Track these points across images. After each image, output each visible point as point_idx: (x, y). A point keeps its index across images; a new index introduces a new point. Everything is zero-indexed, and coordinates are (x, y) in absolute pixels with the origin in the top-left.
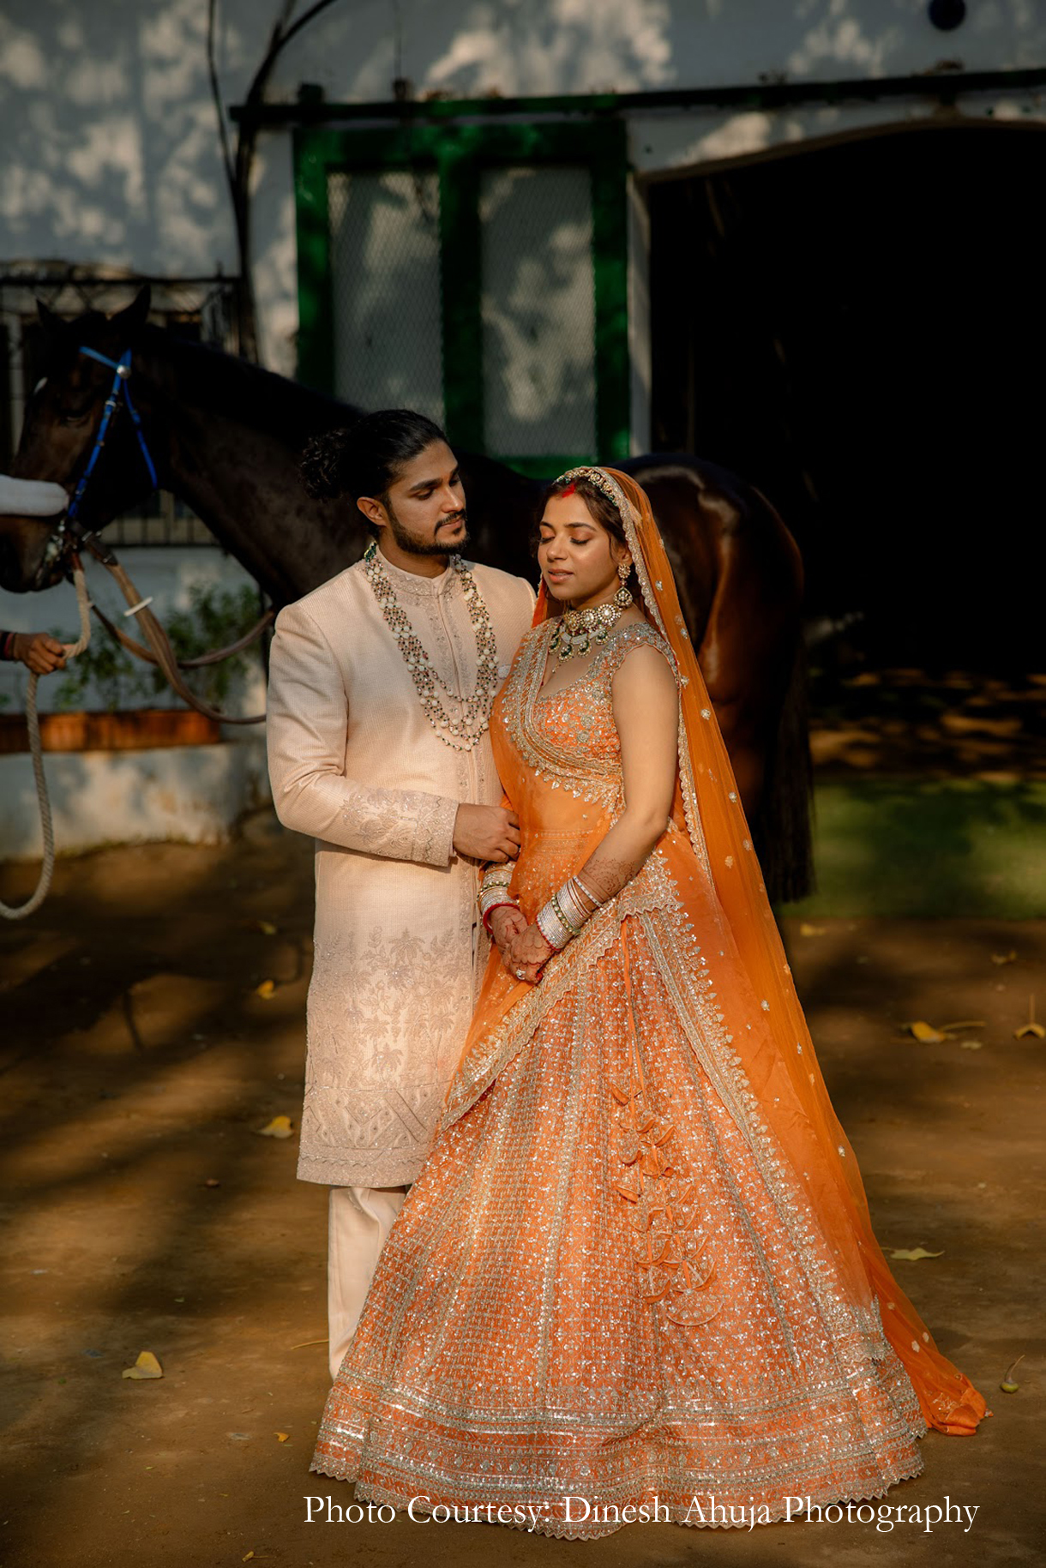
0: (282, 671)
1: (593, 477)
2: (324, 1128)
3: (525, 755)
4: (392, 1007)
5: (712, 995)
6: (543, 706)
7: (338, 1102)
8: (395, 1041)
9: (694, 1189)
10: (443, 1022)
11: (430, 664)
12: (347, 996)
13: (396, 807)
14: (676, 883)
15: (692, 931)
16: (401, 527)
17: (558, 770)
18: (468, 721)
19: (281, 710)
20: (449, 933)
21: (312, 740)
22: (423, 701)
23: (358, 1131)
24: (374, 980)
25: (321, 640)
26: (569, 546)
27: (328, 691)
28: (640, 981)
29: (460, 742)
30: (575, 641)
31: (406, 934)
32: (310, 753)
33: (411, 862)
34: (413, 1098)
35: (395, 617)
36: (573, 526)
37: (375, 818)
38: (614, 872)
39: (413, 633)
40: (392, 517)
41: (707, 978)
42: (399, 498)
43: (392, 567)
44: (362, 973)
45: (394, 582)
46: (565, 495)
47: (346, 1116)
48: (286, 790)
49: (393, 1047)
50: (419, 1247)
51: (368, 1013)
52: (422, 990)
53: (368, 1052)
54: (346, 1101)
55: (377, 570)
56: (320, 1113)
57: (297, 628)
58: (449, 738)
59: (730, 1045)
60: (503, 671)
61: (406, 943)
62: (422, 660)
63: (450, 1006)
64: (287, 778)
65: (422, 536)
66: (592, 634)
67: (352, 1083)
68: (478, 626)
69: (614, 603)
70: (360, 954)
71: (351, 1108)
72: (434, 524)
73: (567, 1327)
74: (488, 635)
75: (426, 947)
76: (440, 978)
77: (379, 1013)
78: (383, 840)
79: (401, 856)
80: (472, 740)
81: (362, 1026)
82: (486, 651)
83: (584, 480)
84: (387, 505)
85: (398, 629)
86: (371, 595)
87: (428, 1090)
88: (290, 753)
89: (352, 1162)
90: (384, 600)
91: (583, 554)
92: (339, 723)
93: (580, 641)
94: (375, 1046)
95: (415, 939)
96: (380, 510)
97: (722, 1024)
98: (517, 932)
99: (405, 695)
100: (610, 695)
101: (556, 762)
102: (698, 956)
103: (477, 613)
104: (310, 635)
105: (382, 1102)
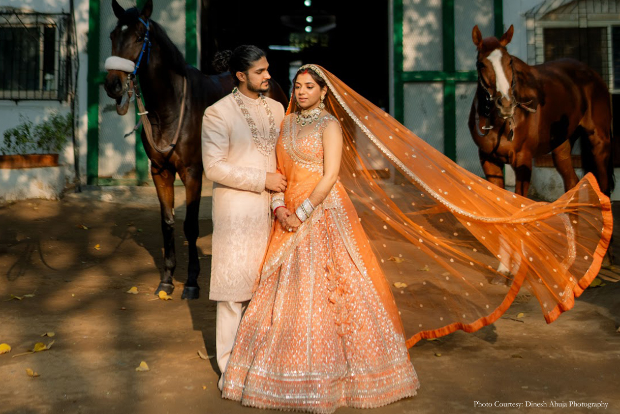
0: (209, 128)
1: (312, 68)
2: (219, 281)
3: (292, 157)
4: (242, 241)
5: (353, 236)
6: (299, 140)
7: (224, 273)
8: (243, 252)
9: (355, 298)
10: (258, 246)
11: (256, 127)
12: (228, 237)
13: (247, 172)
14: (341, 199)
15: (346, 215)
16: (250, 82)
17: (304, 162)
18: (267, 146)
19: (209, 140)
20: (260, 217)
21: (219, 150)
22: (254, 139)
23: (231, 282)
24: (237, 232)
25: (222, 118)
26: (307, 90)
27: (224, 135)
28: (332, 231)
29: (265, 153)
30: (307, 120)
31: (247, 217)
32: (218, 154)
33: (250, 191)
34: (248, 272)
35: (244, 111)
36: (308, 83)
37: (240, 176)
38: (322, 195)
39: (251, 117)
40: (248, 79)
41: (351, 230)
42: (251, 73)
43: (243, 95)
44: (233, 230)
45: (243, 100)
46: (304, 73)
47: (227, 278)
48: (211, 166)
49: (242, 254)
50: (256, 321)
51: (235, 243)
52: (252, 235)
53: (234, 255)
54: (227, 272)
55: (238, 96)
56: (218, 277)
57: (214, 114)
58: (262, 152)
59: (359, 252)
60: (278, 130)
61: (247, 219)
62: (254, 126)
63: (260, 241)
64: (211, 162)
65: (257, 86)
66: (313, 118)
67: (229, 266)
68: (269, 116)
69: (319, 108)
70: (232, 223)
71: (228, 275)
72: (260, 83)
73: (317, 344)
74: (272, 119)
75: (253, 221)
76: (258, 231)
77: (239, 243)
78: (242, 184)
79: (247, 189)
80: (268, 152)
81: (233, 247)
82: (272, 124)
83: (309, 69)
84: (247, 75)
85: (246, 115)
86: (236, 104)
87: (253, 269)
88: (212, 155)
89: (229, 293)
90: (241, 106)
91: (311, 92)
92: (227, 145)
93: (309, 120)
94: (237, 254)
95: (251, 218)
96: (244, 77)
97: (356, 245)
98: (288, 216)
99: (248, 136)
100: (322, 138)
101: (304, 159)
102: (349, 223)
103: (268, 112)
104: (219, 116)
105: (239, 272)
